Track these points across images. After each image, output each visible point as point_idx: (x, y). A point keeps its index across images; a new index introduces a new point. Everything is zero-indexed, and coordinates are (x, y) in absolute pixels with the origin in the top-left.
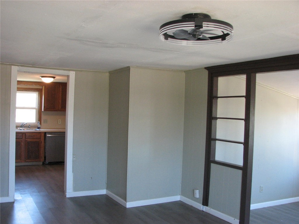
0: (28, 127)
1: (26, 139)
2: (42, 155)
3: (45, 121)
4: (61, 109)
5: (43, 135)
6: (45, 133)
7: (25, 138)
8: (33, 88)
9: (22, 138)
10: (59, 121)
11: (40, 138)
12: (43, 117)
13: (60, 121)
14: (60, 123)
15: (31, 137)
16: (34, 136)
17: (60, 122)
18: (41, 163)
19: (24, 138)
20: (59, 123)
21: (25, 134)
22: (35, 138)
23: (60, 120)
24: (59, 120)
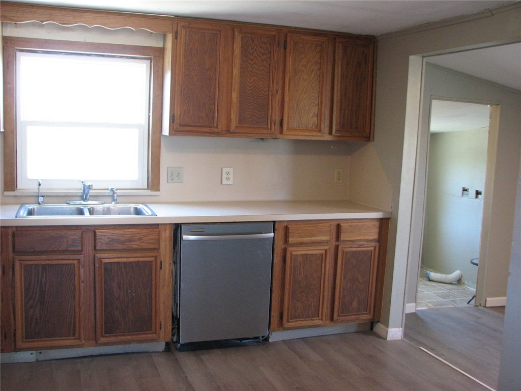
0: (110, 199)
1: (99, 256)
2: (164, 316)
3: (176, 175)
4: (237, 127)
5: (167, 234)
6: (177, 228)
7: (95, 249)
8: (129, 44)
9: (82, 251)
10: (224, 176)
11: (157, 249)
12: (167, 159)
13: (228, 173)
14: (230, 182)
15: (120, 247)
16: (130, 240)
17: (231, 176)
18: (161, 346)
19: (88, 248)
20: (225, 182)
21: (95, 233)
22: (136, 250)
23: (231, 170)
24: (225, 170)
